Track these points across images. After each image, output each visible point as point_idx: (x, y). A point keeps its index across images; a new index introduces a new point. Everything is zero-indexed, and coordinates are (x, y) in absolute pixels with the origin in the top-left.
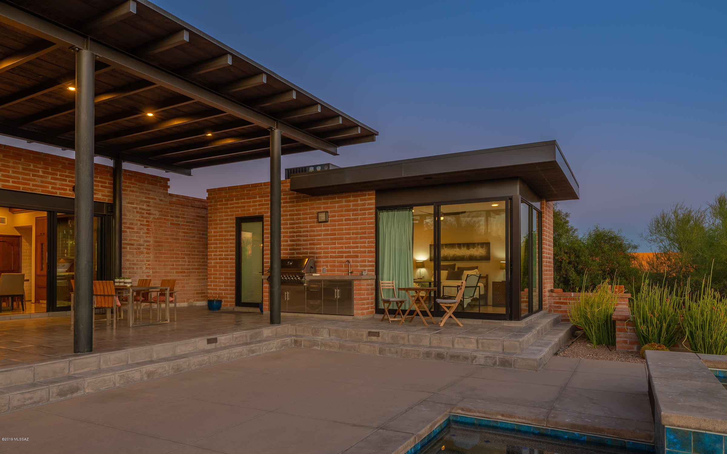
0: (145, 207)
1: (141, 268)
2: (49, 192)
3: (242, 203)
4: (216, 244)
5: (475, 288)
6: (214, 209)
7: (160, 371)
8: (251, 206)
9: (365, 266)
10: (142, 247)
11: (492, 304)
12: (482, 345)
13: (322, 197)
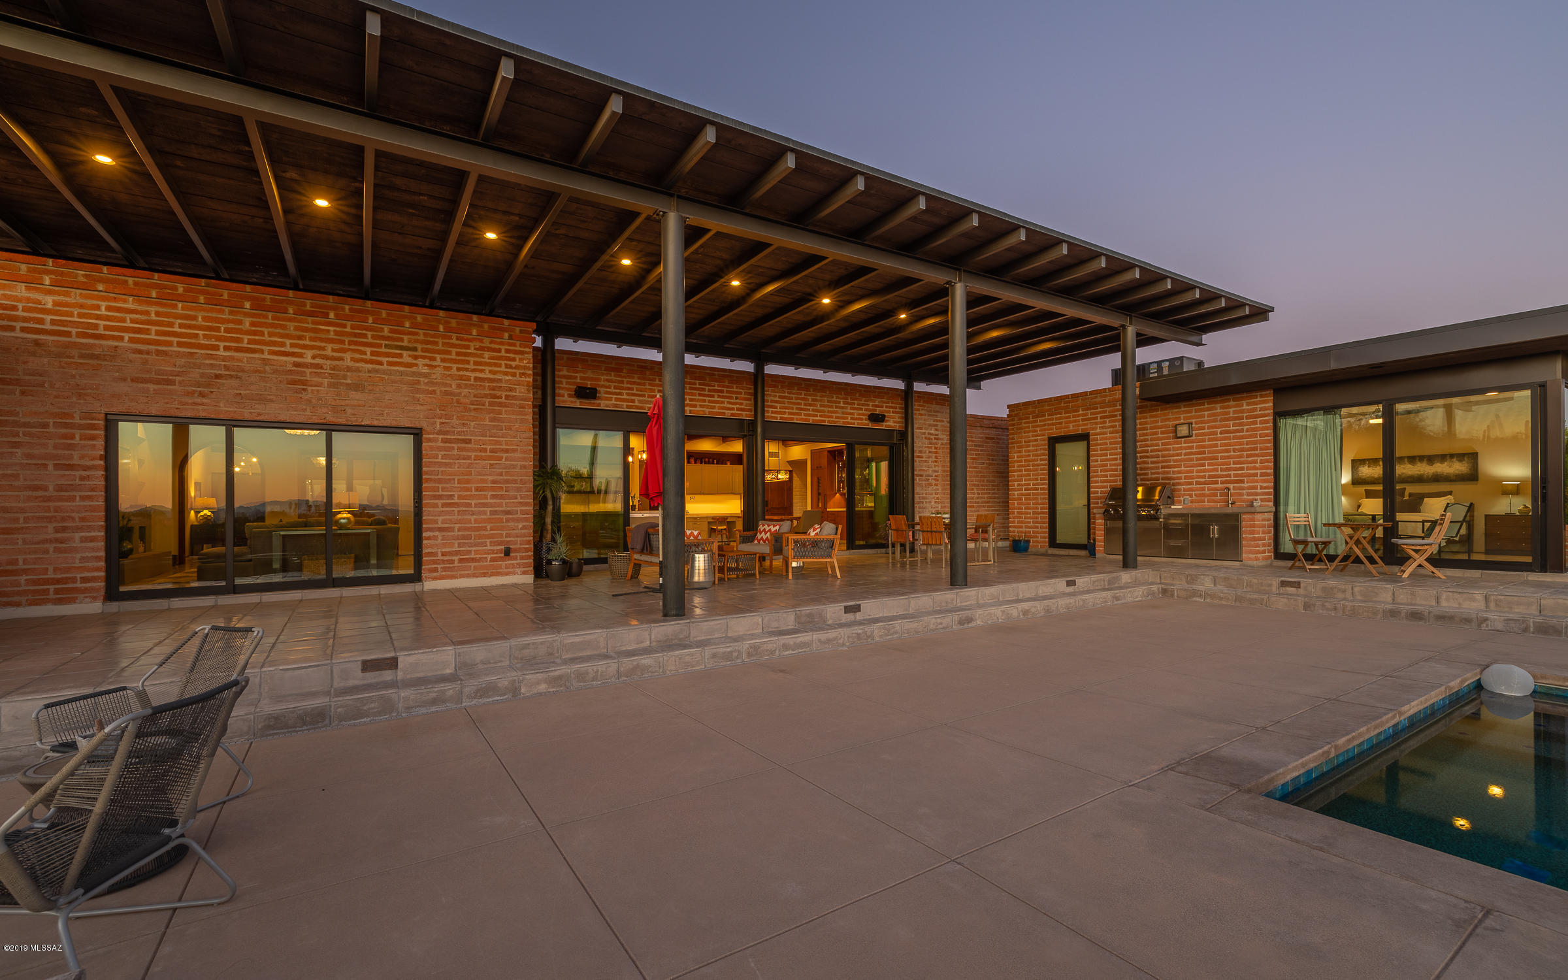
0: (933, 432)
1: (930, 502)
2: (848, 423)
3: (1057, 419)
4: (1021, 471)
5: (1459, 524)
6: (1018, 429)
7: (1033, 610)
8: (1070, 422)
9: (1257, 494)
10: (930, 478)
11: (1483, 550)
12: (1496, 604)
13: (1182, 404)
